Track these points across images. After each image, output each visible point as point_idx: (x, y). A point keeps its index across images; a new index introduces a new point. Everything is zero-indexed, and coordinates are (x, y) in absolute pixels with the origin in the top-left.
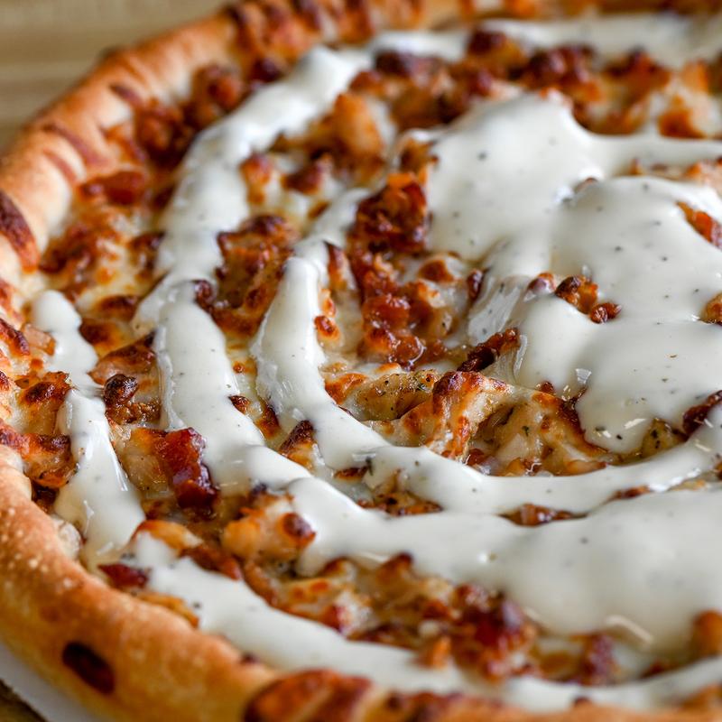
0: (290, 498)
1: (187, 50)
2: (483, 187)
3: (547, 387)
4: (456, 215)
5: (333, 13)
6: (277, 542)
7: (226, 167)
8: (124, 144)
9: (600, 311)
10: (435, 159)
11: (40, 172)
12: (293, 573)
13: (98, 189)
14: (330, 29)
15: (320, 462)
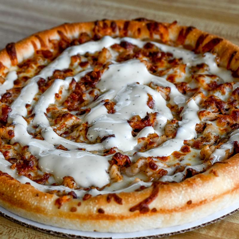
0: (14, 127)
1: (81, 28)
2: (114, 77)
3: (87, 123)
4: (105, 81)
5: (120, 29)
6: (6, 135)
7: (69, 56)
8: (54, 44)
9: (112, 111)
10: (108, 68)
11: (27, 45)
12: (9, 143)
13: (41, 53)
14: (117, 33)
15: (31, 123)
